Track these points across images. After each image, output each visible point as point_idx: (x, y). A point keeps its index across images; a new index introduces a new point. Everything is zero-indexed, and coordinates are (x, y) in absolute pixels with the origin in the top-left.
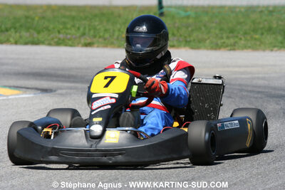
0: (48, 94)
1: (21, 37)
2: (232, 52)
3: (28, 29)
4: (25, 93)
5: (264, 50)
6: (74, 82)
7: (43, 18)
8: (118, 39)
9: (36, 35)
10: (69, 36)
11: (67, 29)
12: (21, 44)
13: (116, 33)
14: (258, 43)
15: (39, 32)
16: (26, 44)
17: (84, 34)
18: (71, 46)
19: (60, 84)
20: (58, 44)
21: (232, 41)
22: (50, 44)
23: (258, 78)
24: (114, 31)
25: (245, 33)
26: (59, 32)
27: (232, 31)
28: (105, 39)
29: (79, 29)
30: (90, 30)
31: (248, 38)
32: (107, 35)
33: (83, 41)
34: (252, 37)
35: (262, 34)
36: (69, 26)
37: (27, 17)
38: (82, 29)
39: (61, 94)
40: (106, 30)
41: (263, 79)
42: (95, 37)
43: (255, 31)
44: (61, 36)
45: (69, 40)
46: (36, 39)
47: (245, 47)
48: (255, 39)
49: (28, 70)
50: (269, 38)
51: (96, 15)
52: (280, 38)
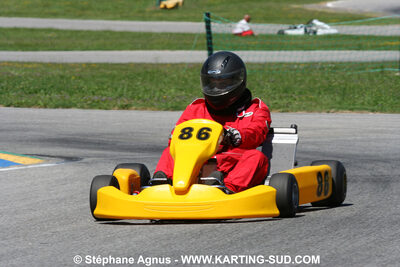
0: (72, 163)
1: (51, 99)
2: (285, 114)
3: (59, 91)
4: (48, 162)
5: (320, 112)
6: (103, 149)
7: (80, 77)
8: (158, 100)
9: (68, 97)
10: (104, 98)
11: (103, 89)
12: (51, 108)
13: (157, 94)
14: (314, 104)
15: (71, 94)
16: (57, 107)
17: (121, 96)
18: (106, 109)
19: (88, 152)
20: (91, 107)
21: (285, 101)
22: (82, 107)
23: (308, 143)
24: (155, 92)
25: (300, 93)
26: (93, 93)
27: (286, 91)
28: (144, 101)
29: (116, 89)
30: (128, 90)
31: (304, 98)
32: (146, 97)
33: (119, 103)
34: (307, 97)
35: (320, 93)
36: (105, 87)
37: (62, 77)
38: (119, 90)
39: (87, 163)
40: (146, 91)
41: (314, 143)
42: (133, 98)
43: (312, 91)
44: (96, 98)
45: (104, 101)
46: (67, 103)
47: (299, 109)
48: (311, 99)
49: (53, 136)
50: (326, 99)
51: (139, 74)
52: (338, 99)
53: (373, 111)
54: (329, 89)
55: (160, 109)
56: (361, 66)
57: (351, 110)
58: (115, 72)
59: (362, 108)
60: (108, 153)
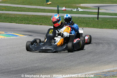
1: (25, 22)
3: (27, 21)
7: (31, 18)
10: (37, 22)
13: (48, 22)
15: (30, 21)
17: (40, 22)
18: (37, 25)
20: (34, 24)
22: (32, 24)
30: (42, 21)
32: (45, 23)
33: (40, 24)
36: (37, 20)
37: (27, 18)
40: (45, 21)
42: (43, 23)
43: (80, 23)
44: (35, 22)
46: (29, 23)
48: (80, 25)
50: (83, 25)
51: (43, 18)
52: (86, 25)
53: (93, 28)
54: (83, 23)
55: (48, 25)
56: (89, 18)
57: (89, 27)
58: (38, 17)
59: (91, 27)
60: (38, 34)
